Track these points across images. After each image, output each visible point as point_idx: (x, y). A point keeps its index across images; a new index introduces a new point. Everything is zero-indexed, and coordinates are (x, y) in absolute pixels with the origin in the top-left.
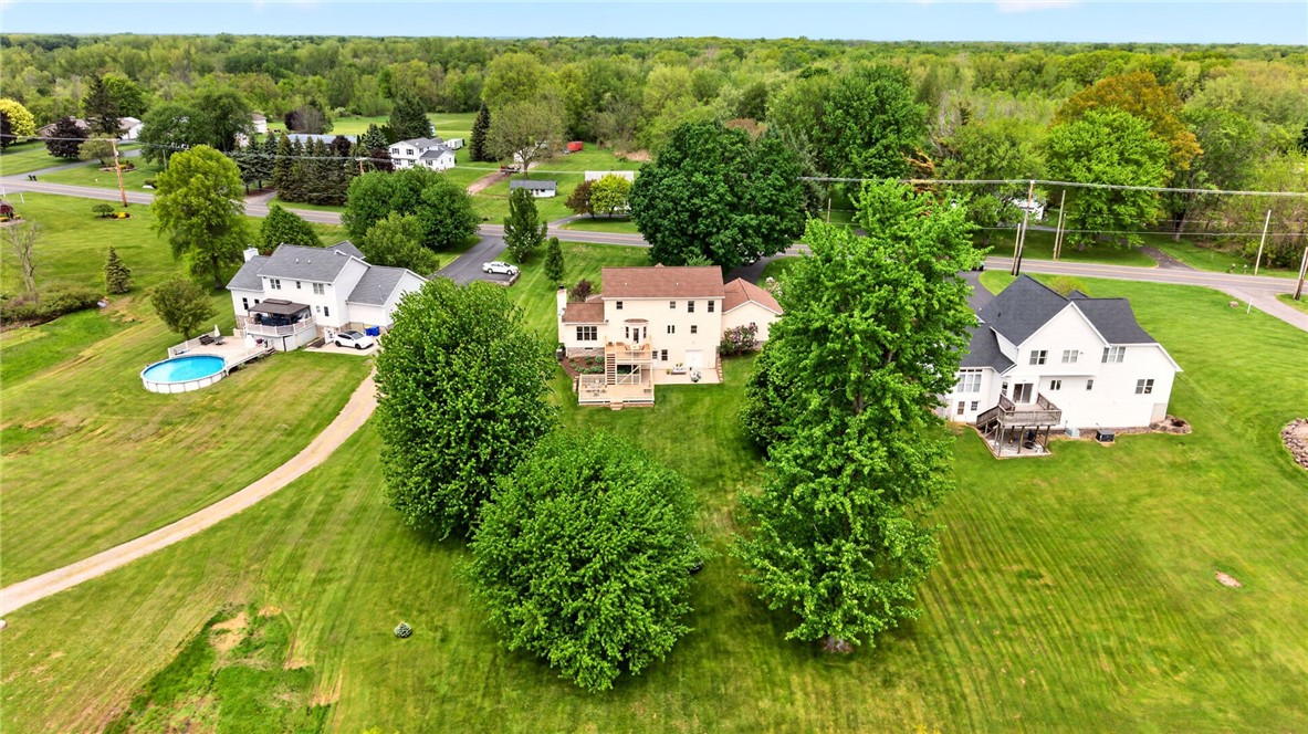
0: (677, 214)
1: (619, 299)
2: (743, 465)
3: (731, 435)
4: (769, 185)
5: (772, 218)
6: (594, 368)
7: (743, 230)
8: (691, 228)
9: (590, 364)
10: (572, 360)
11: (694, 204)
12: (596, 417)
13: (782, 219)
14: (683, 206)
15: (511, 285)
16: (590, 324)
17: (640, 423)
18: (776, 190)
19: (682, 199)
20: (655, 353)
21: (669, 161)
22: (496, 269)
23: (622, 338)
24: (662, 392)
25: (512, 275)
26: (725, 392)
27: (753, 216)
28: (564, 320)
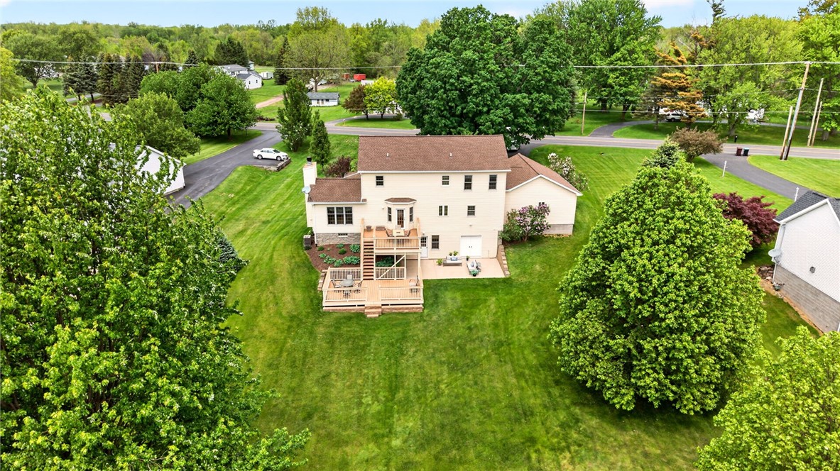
0: (444, 93)
1: (380, 173)
2: (562, 416)
3: (533, 359)
4: (542, 62)
5: (545, 97)
6: (347, 259)
7: (514, 108)
8: (459, 108)
9: (344, 253)
10: (322, 249)
11: (464, 82)
12: (344, 329)
13: (554, 98)
14: (452, 84)
15: (279, 169)
16: (344, 204)
17: (404, 338)
18: (550, 67)
19: (451, 77)
20: (424, 240)
21: (436, 44)
22: (265, 155)
23: (383, 221)
24: (433, 289)
25: (281, 160)
26: (514, 290)
27: (525, 95)
28: (310, 199)
